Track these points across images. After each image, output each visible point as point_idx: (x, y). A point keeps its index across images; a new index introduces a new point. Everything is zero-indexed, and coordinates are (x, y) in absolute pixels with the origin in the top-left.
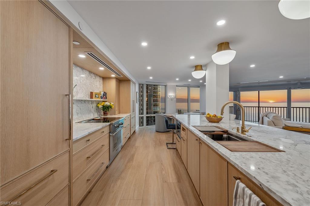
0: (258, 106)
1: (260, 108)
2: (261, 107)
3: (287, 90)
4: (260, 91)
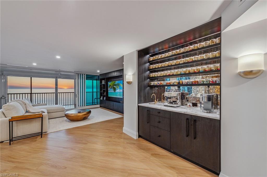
0: (30, 93)
1: (32, 94)
2: (33, 93)
3: (55, 79)
4: (32, 78)
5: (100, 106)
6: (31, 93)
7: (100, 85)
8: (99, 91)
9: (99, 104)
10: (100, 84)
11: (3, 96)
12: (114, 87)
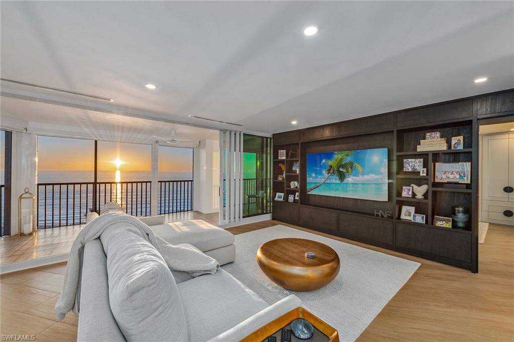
0: (94, 181)
1: (98, 185)
2: (100, 183)
5: (273, 219)
6: (95, 184)
7: (274, 162)
8: (270, 177)
9: (270, 213)
10: (273, 159)
11: (27, 190)
12: (341, 170)
